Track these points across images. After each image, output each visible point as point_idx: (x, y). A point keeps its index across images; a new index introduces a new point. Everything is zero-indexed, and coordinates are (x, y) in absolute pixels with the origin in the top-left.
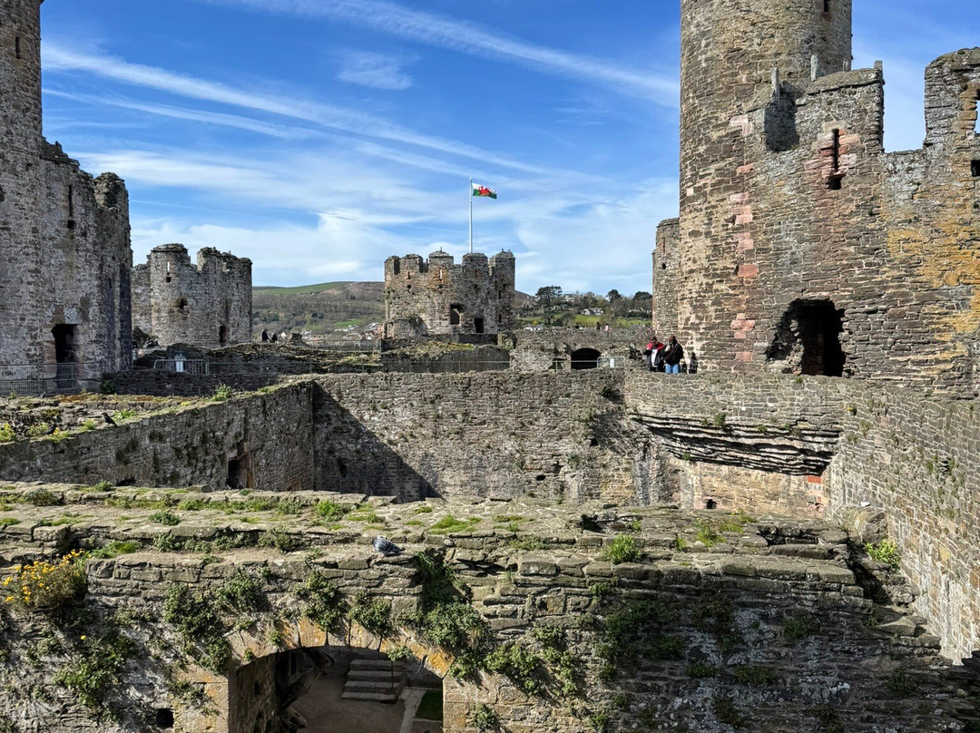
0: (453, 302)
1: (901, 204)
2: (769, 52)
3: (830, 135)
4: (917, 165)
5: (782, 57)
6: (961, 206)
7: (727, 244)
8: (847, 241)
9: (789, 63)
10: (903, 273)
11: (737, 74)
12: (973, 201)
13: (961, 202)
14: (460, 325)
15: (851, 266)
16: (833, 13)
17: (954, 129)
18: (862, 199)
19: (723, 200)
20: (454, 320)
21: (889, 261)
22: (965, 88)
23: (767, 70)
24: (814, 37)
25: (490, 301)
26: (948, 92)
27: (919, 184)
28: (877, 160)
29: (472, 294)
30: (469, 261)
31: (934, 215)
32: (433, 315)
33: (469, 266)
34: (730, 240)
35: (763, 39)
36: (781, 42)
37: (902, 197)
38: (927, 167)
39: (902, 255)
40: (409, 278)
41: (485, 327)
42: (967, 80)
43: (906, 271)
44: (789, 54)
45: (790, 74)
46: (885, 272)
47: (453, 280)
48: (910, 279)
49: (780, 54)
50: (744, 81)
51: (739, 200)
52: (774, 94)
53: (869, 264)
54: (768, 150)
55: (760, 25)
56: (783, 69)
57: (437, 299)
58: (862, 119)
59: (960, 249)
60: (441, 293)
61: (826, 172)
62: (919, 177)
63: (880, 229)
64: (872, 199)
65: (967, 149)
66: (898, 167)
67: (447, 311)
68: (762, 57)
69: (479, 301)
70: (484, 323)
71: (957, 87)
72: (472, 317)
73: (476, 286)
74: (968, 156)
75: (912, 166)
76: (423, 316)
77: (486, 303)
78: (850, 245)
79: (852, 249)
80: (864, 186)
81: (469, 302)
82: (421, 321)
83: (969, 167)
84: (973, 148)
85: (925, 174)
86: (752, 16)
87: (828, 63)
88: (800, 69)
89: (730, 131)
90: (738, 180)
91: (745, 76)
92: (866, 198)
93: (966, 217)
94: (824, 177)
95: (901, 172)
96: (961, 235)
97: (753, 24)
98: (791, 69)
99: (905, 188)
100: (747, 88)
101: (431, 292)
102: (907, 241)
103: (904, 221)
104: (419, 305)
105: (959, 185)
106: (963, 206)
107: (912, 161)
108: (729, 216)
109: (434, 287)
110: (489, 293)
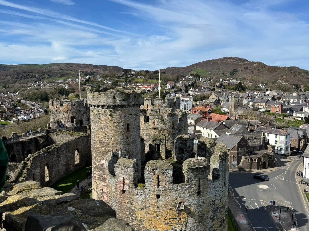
0: (72, 116)
1: (139, 204)
2: (111, 143)
3: (122, 178)
4: (143, 194)
5: (114, 145)
6: (154, 207)
7: (101, 196)
8: (127, 210)
9: (116, 146)
10: (140, 223)
11: (102, 148)
12: (157, 206)
13: (154, 206)
14: (74, 123)
15: (128, 218)
16: (130, 129)
17: (152, 185)
18: (130, 200)
19: (100, 183)
20: (72, 121)
21: (137, 219)
22: (155, 174)
23: (110, 148)
24: (124, 138)
25: (85, 114)
26: (150, 174)
27: (143, 199)
28: (133, 190)
29: (78, 113)
30: (77, 103)
31: (147, 208)
32: (65, 120)
33: (77, 104)
34: (102, 196)
35: (109, 139)
36: (114, 140)
37: (139, 202)
38: (145, 195)
39: (140, 218)
40: (57, 108)
41: (83, 123)
42: (155, 172)
43: (141, 223)
44: (116, 144)
45: (117, 149)
46: (136, 222)
47: (71, 109)
48: (142, 225)
49: (114, 144)
50: (104, 150)
51: (104, 185)
52: (111, 157)
53: (132, 219)
54: (110, 174)
55: (108, 135)
56: (115, 148)
57: (66, 115)
58: (129, 177)
59: (154, 219)
60: (67, 113)
61: (122, 188)
62: (143, 197)
63: (134, 210)
64: (132, 200)
65: (155, 191)
66: (138, 193)
67: (70, 119)
68: (109, 144)
69: (81, 115)
70: (83, 122)
71: (152, 174)
72: (78, 120)
73: (79, 110)
74: (155, 193)
75: (142, 194)
76: (62, 120)
77: (83, 115)
78: (127, 212)
79: (128, 213)
80: (130, 196)
81: (77, 116)
82: (61, 122)
83: (156, 196)
84: (157, 191)
85: (145, 197)
86: (106, 132)
87: (129, 144)
88: (120, 148)
89: (101, 164)
90: (103, 179)
91: (104, 149)
92: (131, 200)
93: (155, 210)
94: (121, 190)
95: (139, 195)
96: (154, 215)
97: (106, 134)
98: (117, 148)
99: (140, 200)
100: (105, 152)
101: (64, 113)
102: (141, 215)
103: (140, 209)
104: (60, 117)
105: (153, 201)
106: (155, 207)
107: (142, 192)
108: (101, 188)
109: (65, 111)
110: (84, 112)
